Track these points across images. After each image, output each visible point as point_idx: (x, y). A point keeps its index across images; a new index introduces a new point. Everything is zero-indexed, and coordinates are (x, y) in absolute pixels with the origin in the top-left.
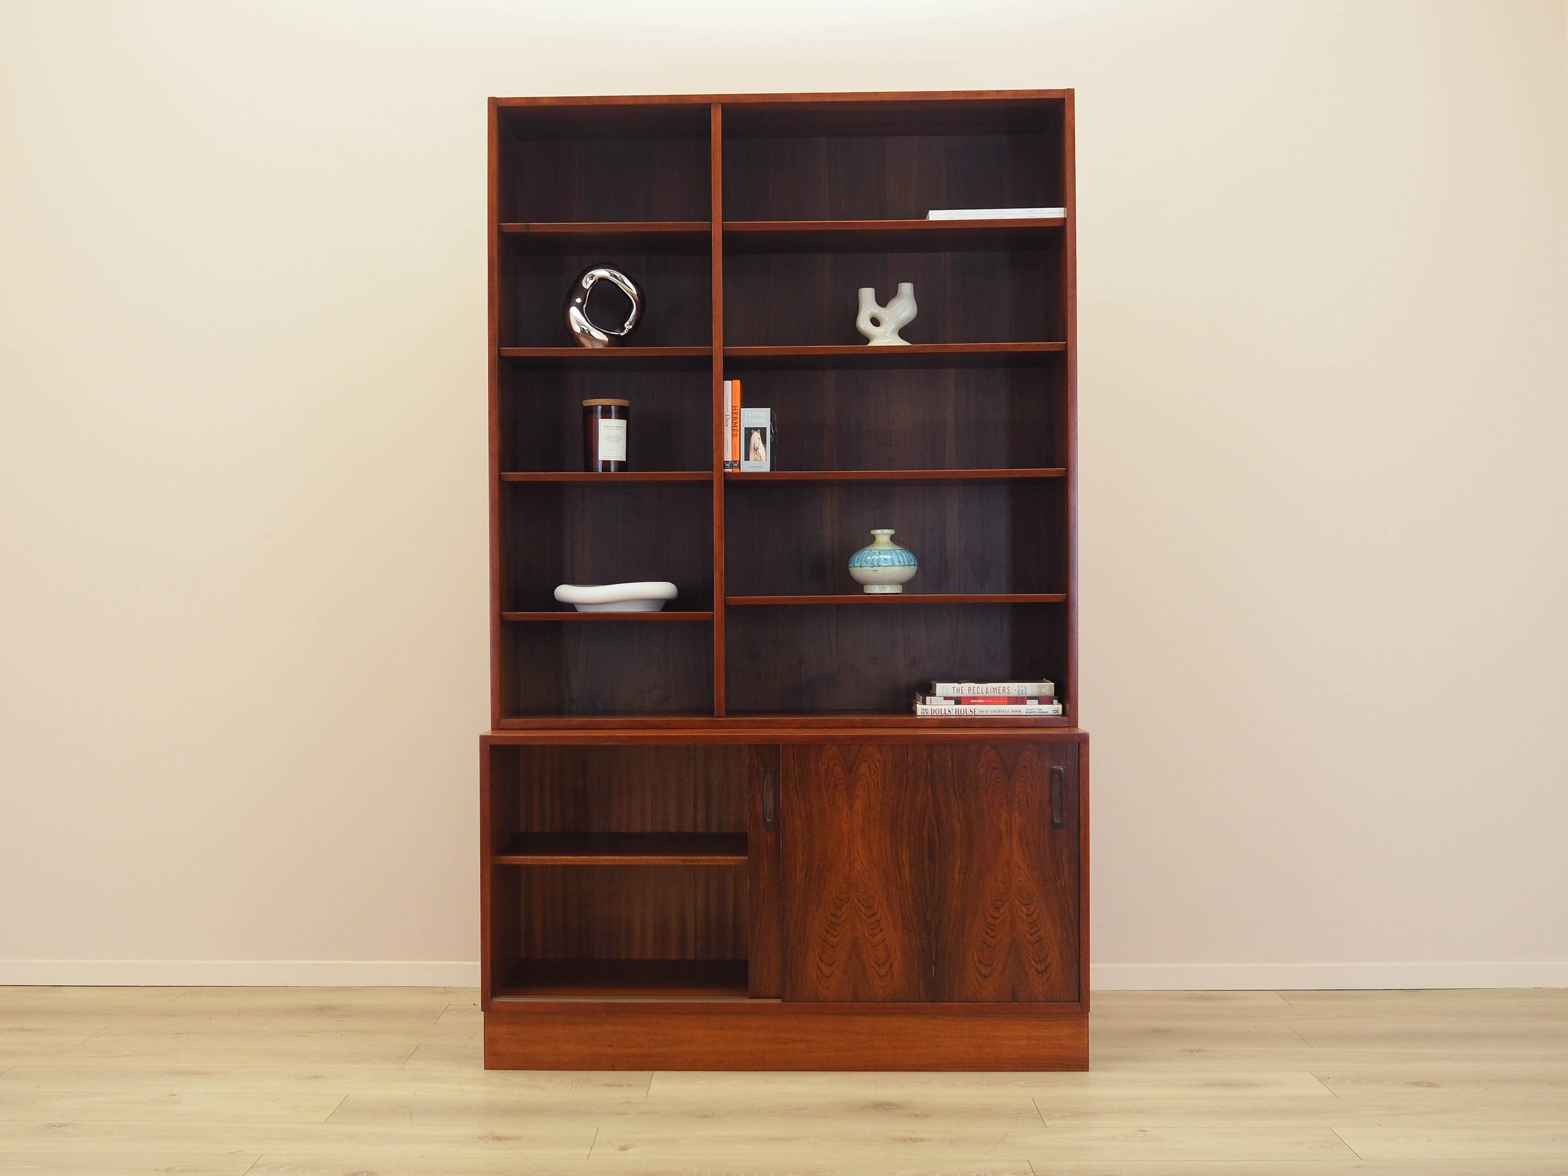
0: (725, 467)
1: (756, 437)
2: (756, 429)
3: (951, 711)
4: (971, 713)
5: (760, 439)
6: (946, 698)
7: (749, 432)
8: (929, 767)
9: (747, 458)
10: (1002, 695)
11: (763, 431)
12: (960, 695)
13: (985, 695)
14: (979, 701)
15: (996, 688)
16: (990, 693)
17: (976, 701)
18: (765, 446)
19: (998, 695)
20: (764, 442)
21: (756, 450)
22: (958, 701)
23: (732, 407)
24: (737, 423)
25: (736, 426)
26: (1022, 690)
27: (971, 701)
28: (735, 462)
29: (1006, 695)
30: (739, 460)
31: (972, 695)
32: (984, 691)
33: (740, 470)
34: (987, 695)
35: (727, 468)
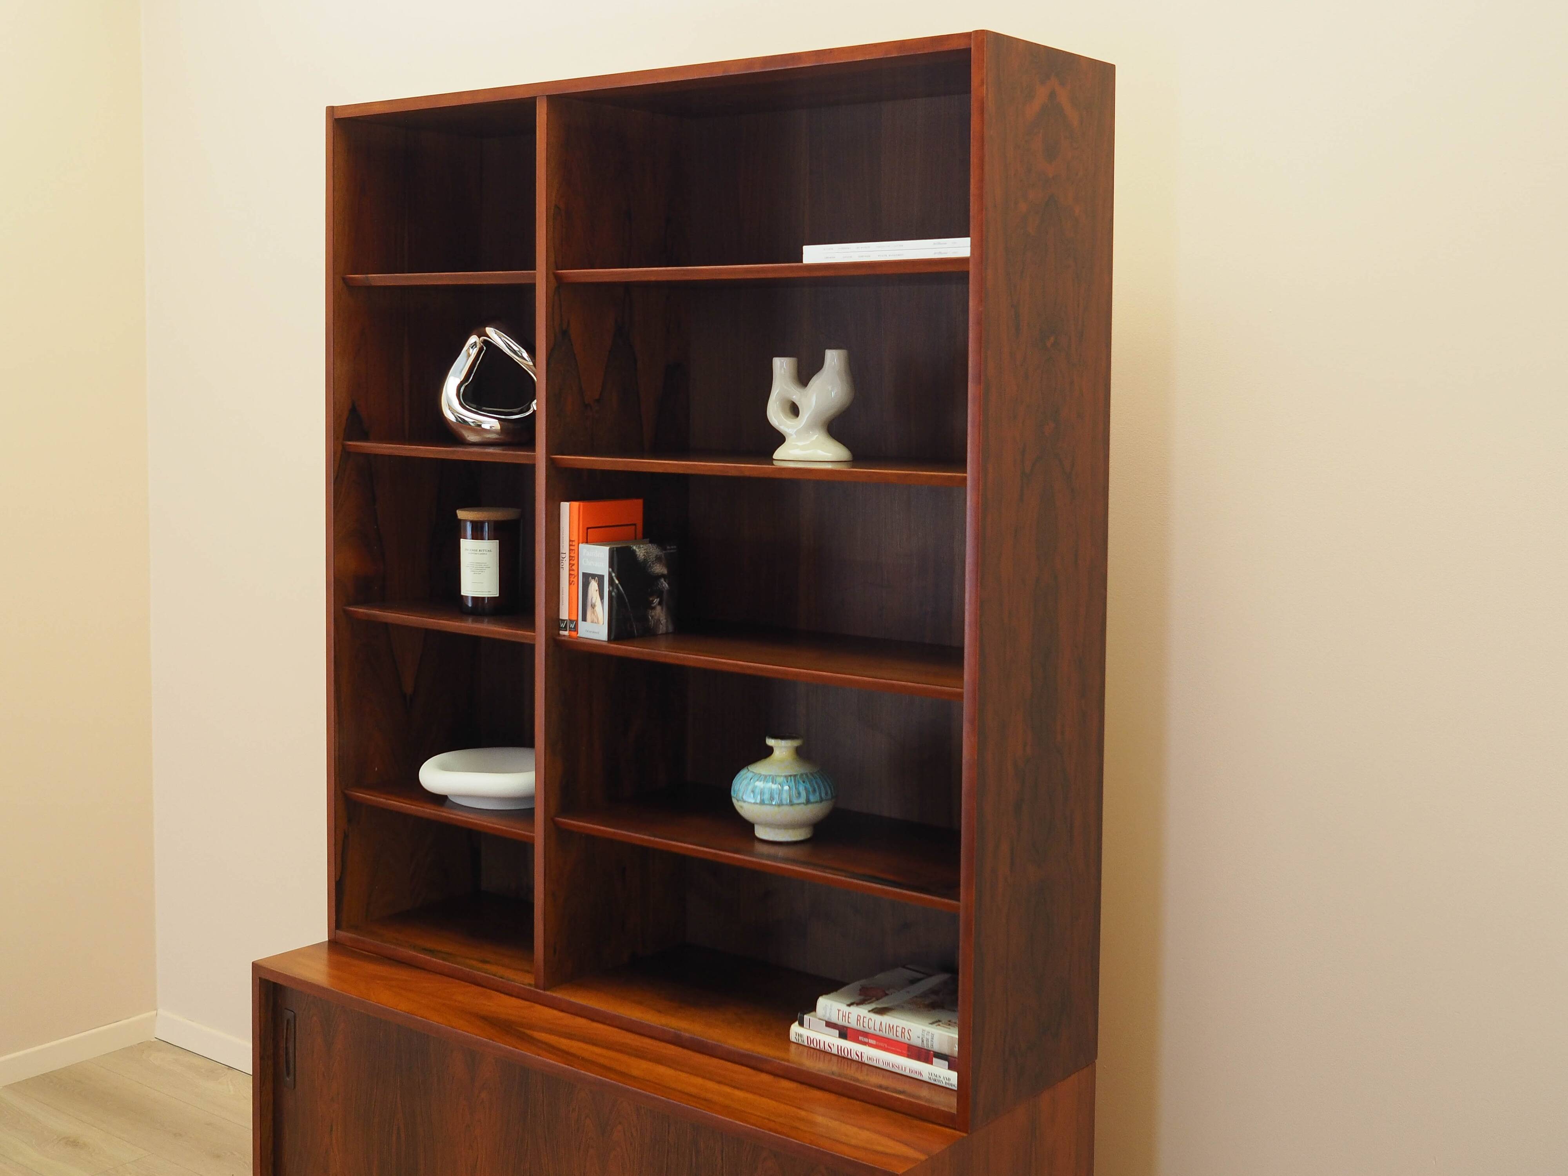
0: (560, 629)
1: (594, 585)
2: (593, 576)
3: (832, 1047)
4: (857, 1058)
5: (598, 591)
6: (829, 1024)
7: (587, 577)
8: (694, 1160)
9: (584, 619)
10: (899, 1039)
11: (600, 578)
12: (846, 1024)
13: (878, 1033)
14: (871, 1041)
15: (893, 1026)
16: (884, 1030)
17: (866, 1040)
18: (602, 603)
19: (894, 1037)
20: (602, 597)
21: (593, 606)
22: (844, 1033)
23: (570, 541)
24: (574, 565)
25: (573, 570)
26: (927, 1040)
27: (860, 1038)
28: (571, 621)
29: (906, 1041)
30: (576, 619)
31: (860, 1028)
32: (877, 1027)
33: (578, 633)
34: (880, 1034)
35: (565, 629)
